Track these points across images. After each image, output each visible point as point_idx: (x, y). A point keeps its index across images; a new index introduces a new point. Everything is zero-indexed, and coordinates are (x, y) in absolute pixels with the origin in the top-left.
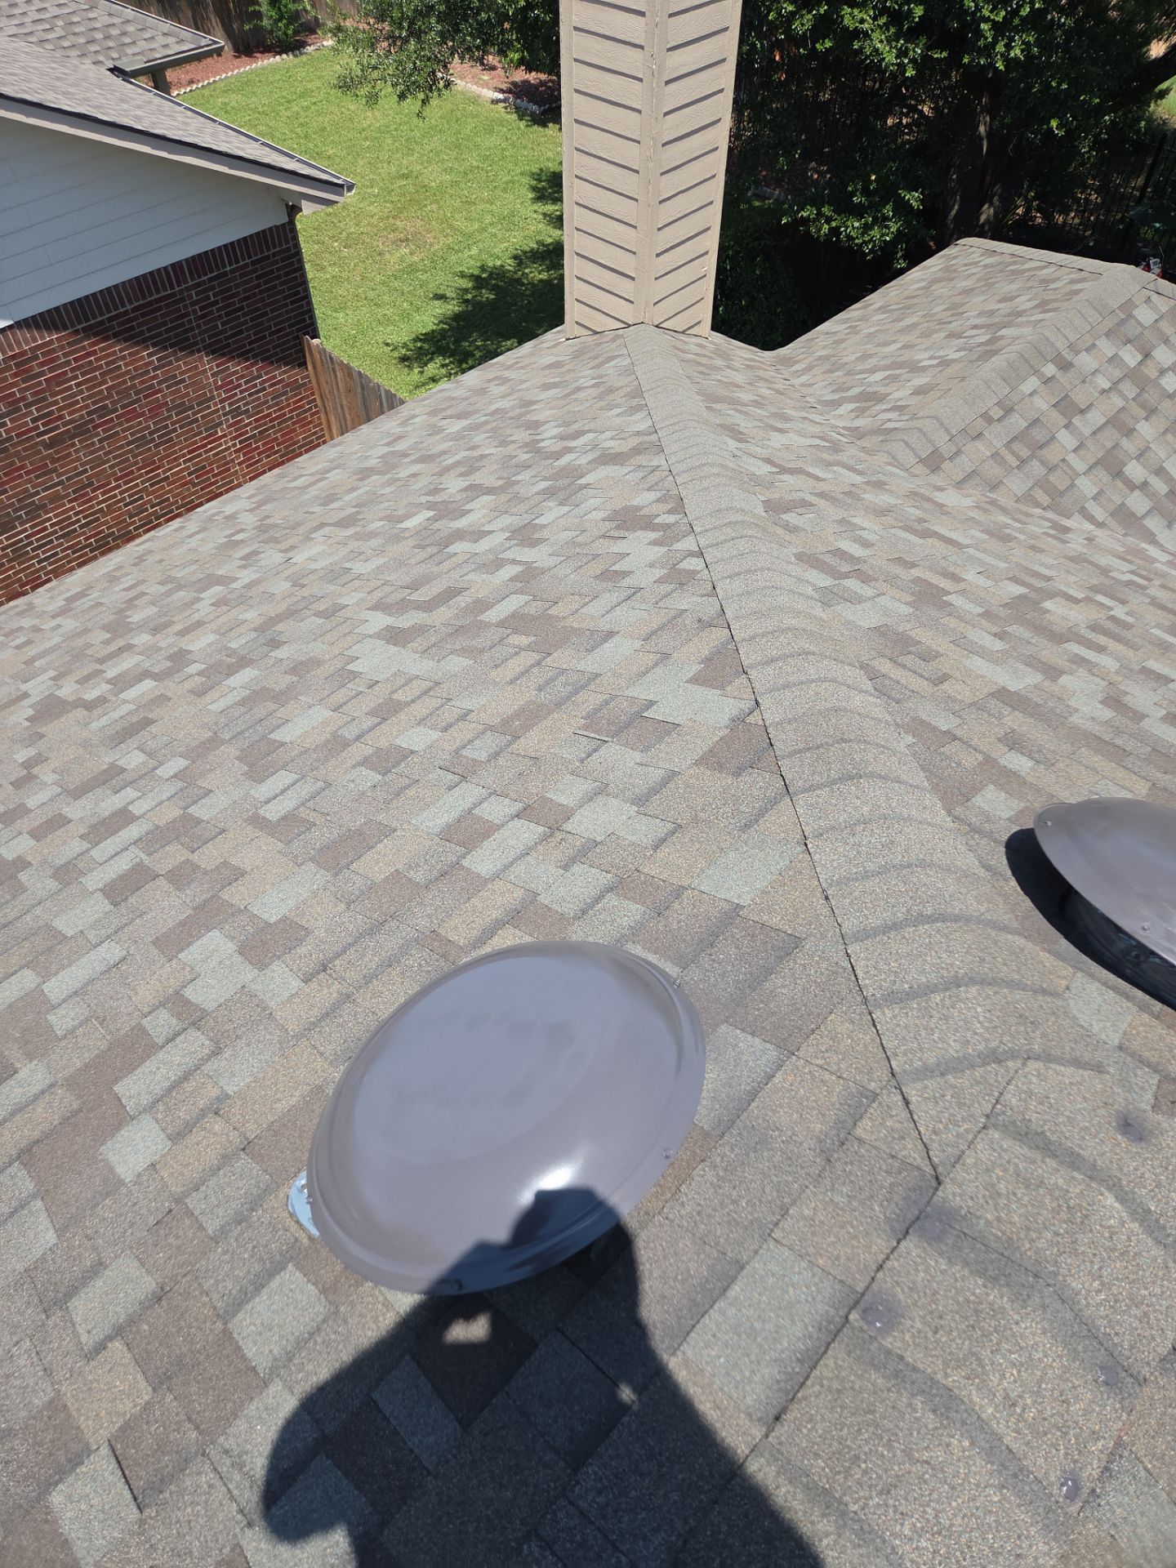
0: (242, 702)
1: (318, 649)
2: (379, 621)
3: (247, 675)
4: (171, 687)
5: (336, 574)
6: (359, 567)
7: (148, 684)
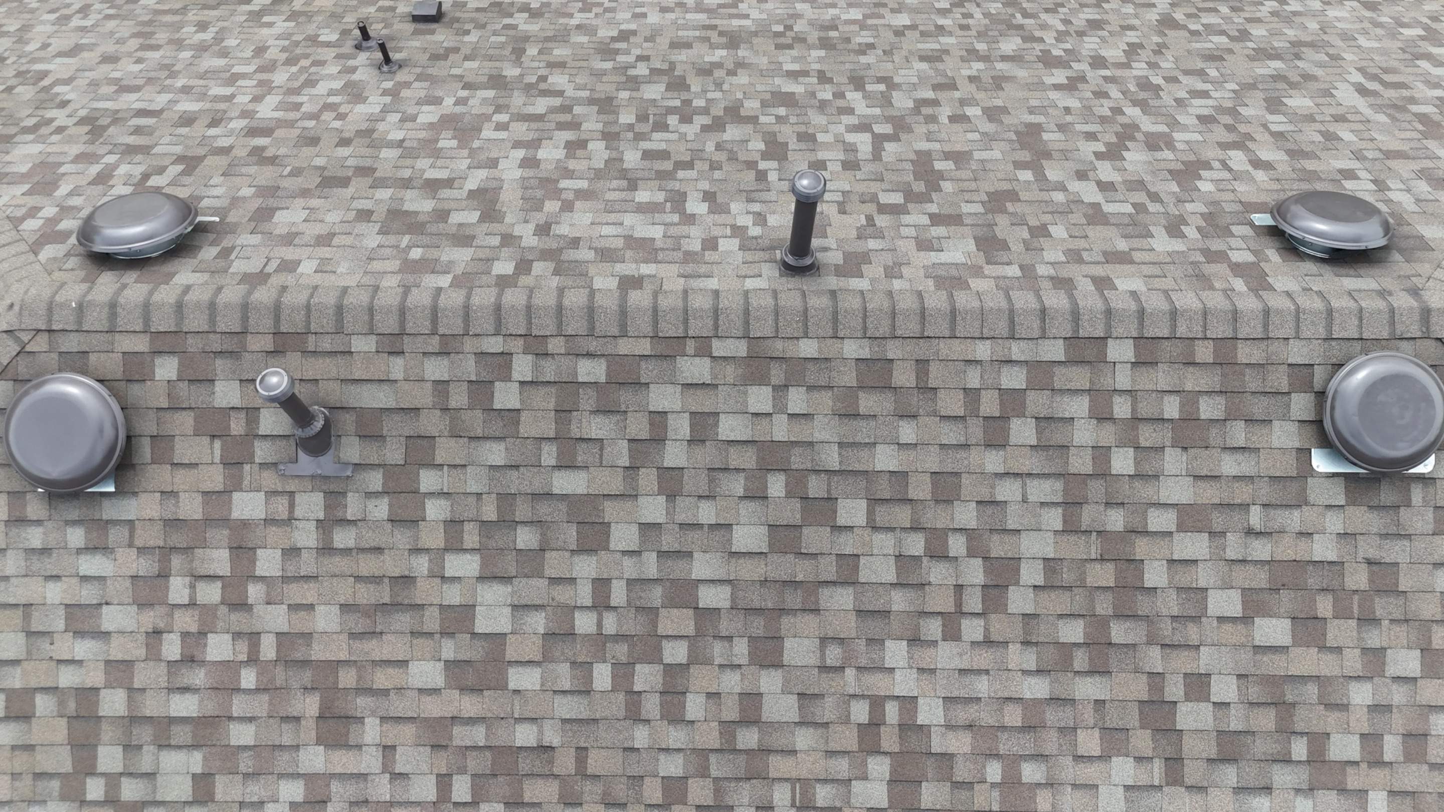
0: (1272, 76)
1: (1319, 72)
2: (1358, 78)
3: (1277, 64)
4: (1236, 47)
5: (1347, 37)
6: (1362, 41)
7: (1224, 39)
